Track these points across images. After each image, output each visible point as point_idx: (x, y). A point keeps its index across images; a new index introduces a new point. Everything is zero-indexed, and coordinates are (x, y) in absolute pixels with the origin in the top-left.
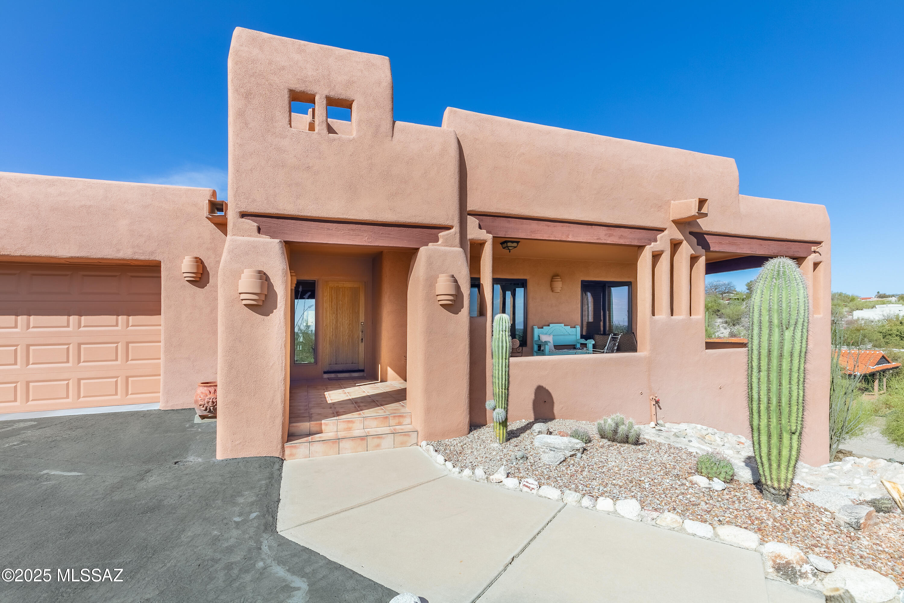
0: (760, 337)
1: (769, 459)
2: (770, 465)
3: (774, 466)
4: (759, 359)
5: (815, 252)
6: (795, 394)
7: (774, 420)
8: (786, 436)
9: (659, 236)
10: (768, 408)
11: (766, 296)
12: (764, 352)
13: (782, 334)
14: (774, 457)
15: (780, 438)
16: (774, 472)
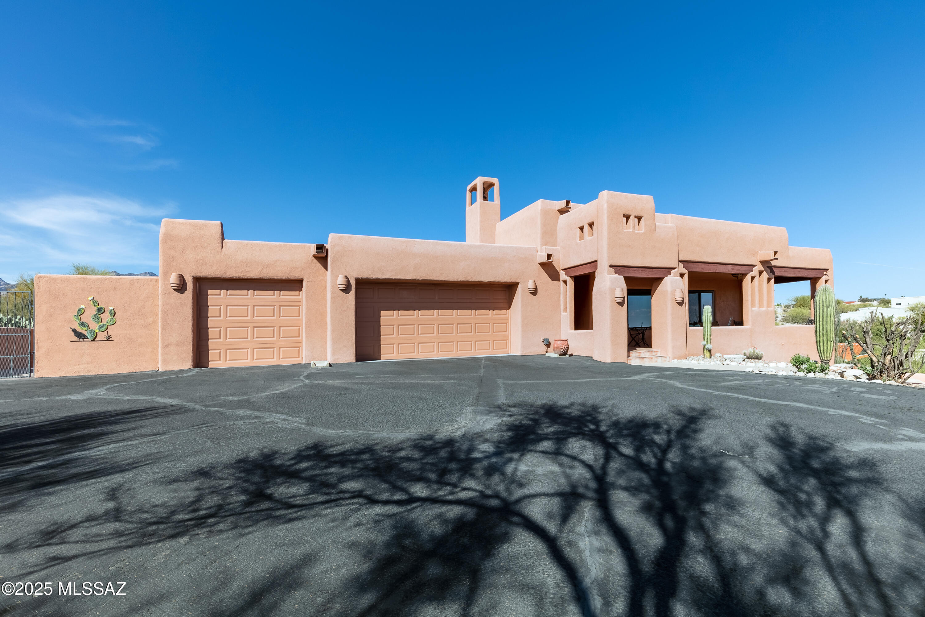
0: (819, 311)
1: (824, 351)
2: (824, 353)
3: (825, 353)
4: (819, 318)
5: (825, 275)
6: (832, 328)
7: (825, 338)
8: (829, 342)
9: (754, 269)
10: (823, 334)
11: (821, 297)
12: (821, 315)
13: (827, 309)
14: (825, 350)
15: (827, 343)
16: (825, 355)
